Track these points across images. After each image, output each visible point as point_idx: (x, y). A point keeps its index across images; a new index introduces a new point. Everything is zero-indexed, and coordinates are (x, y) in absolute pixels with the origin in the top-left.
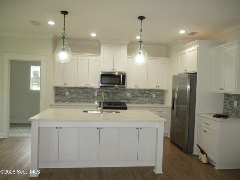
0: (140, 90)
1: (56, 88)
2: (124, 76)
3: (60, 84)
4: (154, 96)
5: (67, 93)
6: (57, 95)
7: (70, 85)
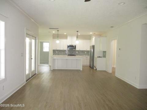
0: (81, 51)
1: (53, 50)
2: (75, 46)
3: (55, 49)
4: (86, 53)
5: (57, 52)
6: (53, 52)
7: (58, 49)
